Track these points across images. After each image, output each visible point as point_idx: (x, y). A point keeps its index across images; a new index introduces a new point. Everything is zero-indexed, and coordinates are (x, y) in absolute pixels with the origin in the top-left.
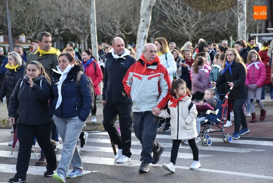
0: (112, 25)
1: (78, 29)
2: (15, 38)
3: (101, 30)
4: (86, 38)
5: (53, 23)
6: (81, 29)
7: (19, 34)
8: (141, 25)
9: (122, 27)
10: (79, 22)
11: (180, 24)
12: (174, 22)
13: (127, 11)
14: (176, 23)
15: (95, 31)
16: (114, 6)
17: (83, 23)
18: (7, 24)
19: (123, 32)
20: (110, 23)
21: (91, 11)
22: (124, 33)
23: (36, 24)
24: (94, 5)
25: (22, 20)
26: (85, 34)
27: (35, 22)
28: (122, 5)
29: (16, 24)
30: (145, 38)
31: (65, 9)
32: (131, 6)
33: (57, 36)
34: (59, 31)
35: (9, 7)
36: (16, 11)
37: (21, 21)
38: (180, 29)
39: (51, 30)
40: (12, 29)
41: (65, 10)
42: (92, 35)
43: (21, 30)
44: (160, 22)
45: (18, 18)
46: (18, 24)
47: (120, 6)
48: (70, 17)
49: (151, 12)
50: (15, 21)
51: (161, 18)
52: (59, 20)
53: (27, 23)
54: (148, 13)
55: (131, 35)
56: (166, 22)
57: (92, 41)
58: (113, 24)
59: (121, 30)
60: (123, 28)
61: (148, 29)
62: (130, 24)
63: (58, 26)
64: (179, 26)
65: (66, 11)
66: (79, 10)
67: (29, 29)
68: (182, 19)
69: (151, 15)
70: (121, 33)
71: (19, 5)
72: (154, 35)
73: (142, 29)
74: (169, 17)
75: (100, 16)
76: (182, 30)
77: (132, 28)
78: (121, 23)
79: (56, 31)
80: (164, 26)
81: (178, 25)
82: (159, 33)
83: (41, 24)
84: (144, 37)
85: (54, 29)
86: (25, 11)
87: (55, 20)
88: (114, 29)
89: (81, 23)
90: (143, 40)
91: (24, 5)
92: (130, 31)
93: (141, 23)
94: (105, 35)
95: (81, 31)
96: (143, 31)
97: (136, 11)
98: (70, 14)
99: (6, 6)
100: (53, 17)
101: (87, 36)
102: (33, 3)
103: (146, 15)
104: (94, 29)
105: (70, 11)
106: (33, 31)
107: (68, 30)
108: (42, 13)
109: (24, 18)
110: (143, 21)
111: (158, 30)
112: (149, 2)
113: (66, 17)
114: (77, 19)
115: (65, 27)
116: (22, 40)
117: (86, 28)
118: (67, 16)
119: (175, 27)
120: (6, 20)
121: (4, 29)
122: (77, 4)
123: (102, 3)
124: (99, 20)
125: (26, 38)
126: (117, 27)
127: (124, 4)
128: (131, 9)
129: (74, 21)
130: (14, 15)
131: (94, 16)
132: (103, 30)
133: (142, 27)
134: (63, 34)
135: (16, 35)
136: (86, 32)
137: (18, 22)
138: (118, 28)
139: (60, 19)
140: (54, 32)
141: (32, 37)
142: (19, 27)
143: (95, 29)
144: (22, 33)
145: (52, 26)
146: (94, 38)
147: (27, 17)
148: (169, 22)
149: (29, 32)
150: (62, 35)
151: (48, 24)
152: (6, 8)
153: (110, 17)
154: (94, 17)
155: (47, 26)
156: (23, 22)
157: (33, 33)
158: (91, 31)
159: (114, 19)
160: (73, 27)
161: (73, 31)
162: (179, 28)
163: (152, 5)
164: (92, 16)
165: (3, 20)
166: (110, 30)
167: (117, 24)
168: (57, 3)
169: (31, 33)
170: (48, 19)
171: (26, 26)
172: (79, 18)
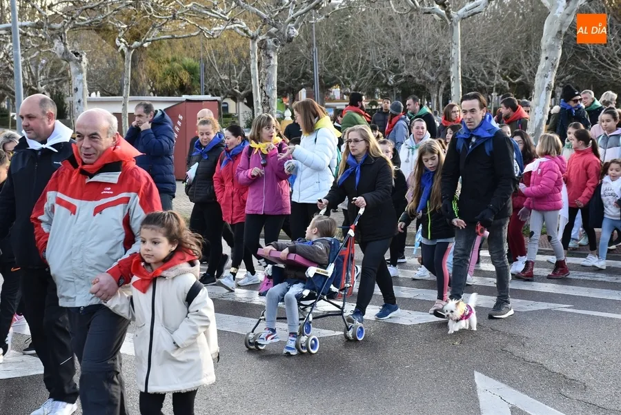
0: (487, 67)
1: (428, 75)
2: (324, 92)
3: (467, 76)
4: (441, 90)
5: (386, 66)
6: (433, 75)
7: (331, 86)
8: (543, 64)
9: (504, 70)
10: (430, 63)
11: (612, 62)
12: (601, 59)
13: (515, 41)
14: (604, 61)
15: (458, 77)
16: (492, 34)
17: (435, 65)
18: (312, 70)
19: (505, 79)
20: (482, 64)
21: (453, 44)
22: (508, 80)
23: (359, 68)
24: (458, 31)
25: (335, 62)
26: (440, 83)
27: (357, 65)
28: (505, 31)
29: (326, 70)
30: (548, 89)
31: (407, 42)
32: (521, 32)
33: (392, 87)
34: (396, 79)
35: (317, 41)
36: (327, 47)
37: (334, 64)
38: (613, 71)
39: (383, 78)
40: (320, 77)
41: (407, 44)
42: (453, 85)
43: (334, 78)
44: (574, 60)
45: (330, 59)
46: (329, 68)
47: (502, 34)
48: (414, 55)
49: (561, 42)
50: (325, 64)
51: (576, 52)
52: (396, 62)
53: (344, 67)
54: (556, 45)
55: (520, 83)
56: (587, 59)
57: (452, 95)
58: (488, 65)
59: (502, 76)
60: (506, 72)
61: (555, 72)
62: (519, 64)
63: (394, 70)
64: (611, 66)
65: (409, 46)
66: (430, 43)
67: (346, 78)
68: (616, 53)
69: (560, 47)
70: (501, 80)
71: (332, 38)
72: (563, 83)
73: (544, 73)
74: (592, 51)
75: (467, 52)
76: (616, 72)
77: (522, 70)
78: (502, 63)
79: (391, 78)
80: (580, 67)
81: (608, 64)
82: (573, 79)
83: (366, 68)
84: (546, 86)
85: (388, 75)
86: (340, 48)
87: (389, 61)
88: (491, 74)
89: (433, 64)
90: (544, 92)
91: (340, 39)
92: (518, 76)
93: (541, 62)
94: (473, 84)
95: (433, 79)
96: (546, 76)
97: (531, 41)
98: (415, 50)
99: (313, 41)
100: (387, 55)
101: (443, 86)
102: (355, 34)
103: (552, 48)
104: (456, 73)
105: (415, 45)
106: (353, 80)
107: (411, 76)
108: (369, 50)
109: (339, 60)
110: (547, 58)
111: (571, 74)
112: (559, 24)
113: (408, 55)
114: (427, 58)
115: (406, 73)
116: (334, 96)
117: (441, 73)
118: (410, 53)
119: (603, 67)
120: (312, 63)
121: (308, 79)
122: (426, 32)
123: (470, 29)
124: (465, 59)
125: (341, 93)
126: (495, 70)
127: (508, 30)
128: (521, 39)
129: (420, 62)
130: (324, 54)
131: (458, 51)
132: (471, 75)
133: (544, 69)
134: (402, 83)
135: (326, 87)
136: (442, 81)
137: (330, 66)
138: (498, 72)
139: (398, 59)
140: (388, 80)
141: (351, 89)
142: (331, 75)
143: (458, 73)
144: (335, 84)
145: (384, 72)
146: (457, 89)
147: (343, 57)
148: (592, 58)
149: (346, 82)
150: (400, 86)
151: (378, 67)
152: (313, 44)
153: (484, 54)
154: (457, 53)
155: (375, 72)
156: (337, 65)
157: (354, 83)
158: (452, 77)
159: (490, 56)
160: (420, 72)
161: (420, 78)
162: (610, 69)
163: (564, 30)
164: (453, 51)
165: (306, 63)
166: (483, 75)
167: (496, 65)
168: (393, 33)
169: (349, 84)
170: (378, 59)
171: (343, 72)
172: (430, 57)
